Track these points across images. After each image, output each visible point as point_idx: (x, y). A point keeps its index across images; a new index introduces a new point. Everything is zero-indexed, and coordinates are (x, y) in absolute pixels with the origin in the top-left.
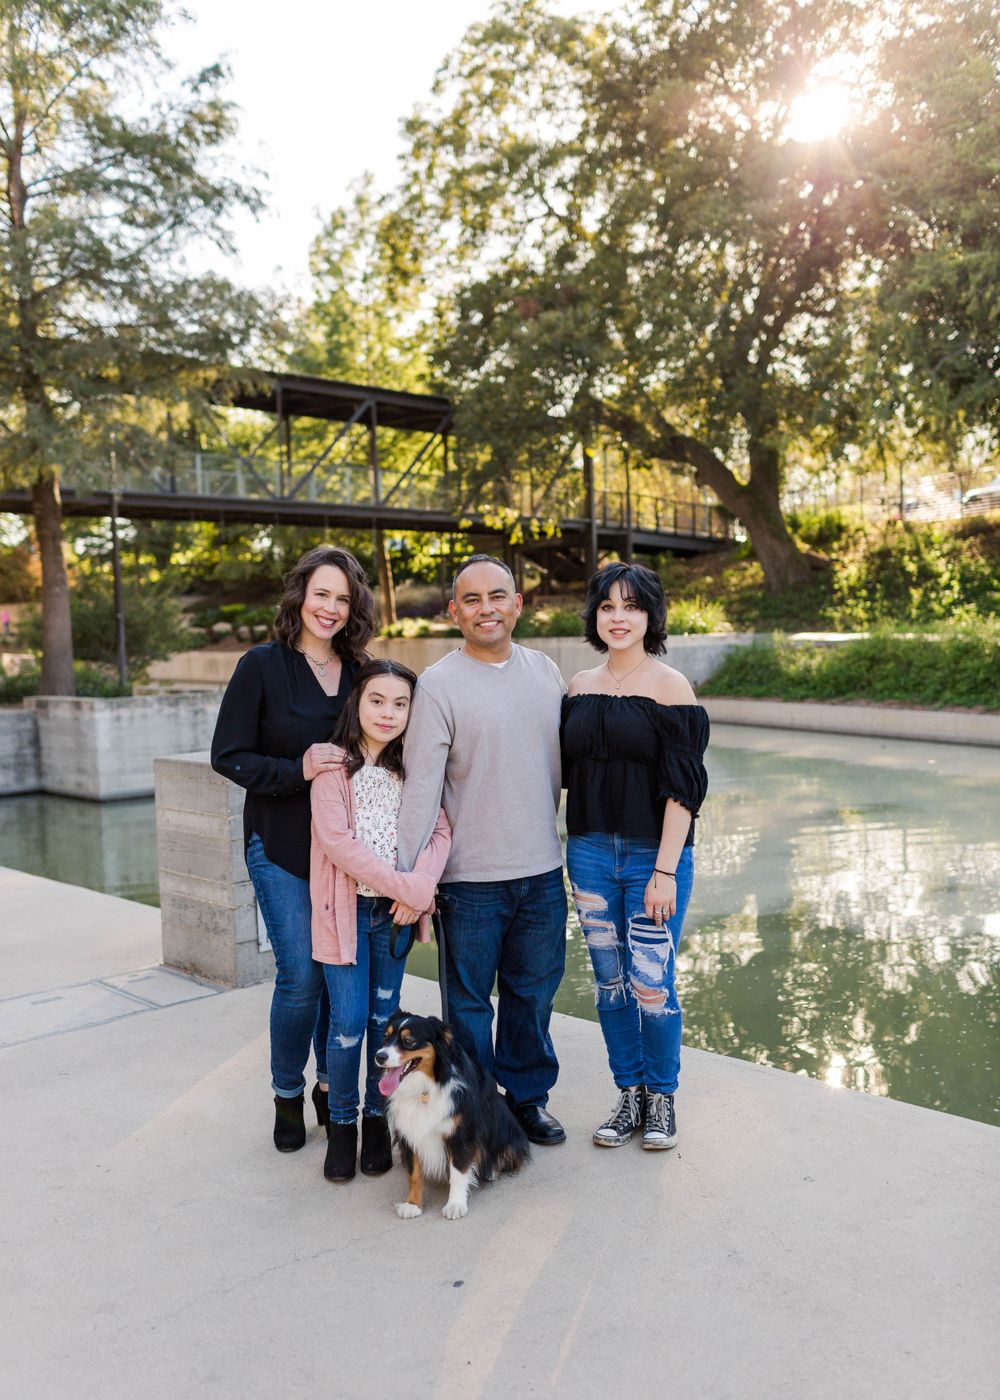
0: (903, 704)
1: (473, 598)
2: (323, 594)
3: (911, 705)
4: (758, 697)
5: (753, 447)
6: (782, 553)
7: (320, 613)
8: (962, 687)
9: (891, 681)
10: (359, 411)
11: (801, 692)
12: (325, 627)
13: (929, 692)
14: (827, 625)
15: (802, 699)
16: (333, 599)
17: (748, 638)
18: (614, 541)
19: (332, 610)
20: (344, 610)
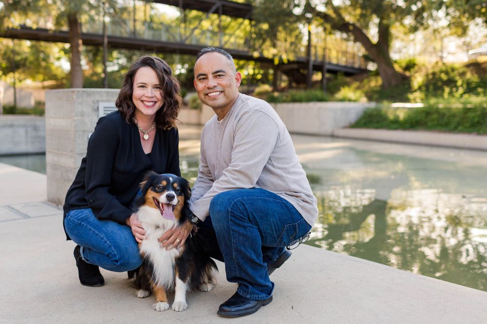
0: (440, 131)
1: (204, 77)
2: (143, 86)
3: (445, 132)
4: (377, 128)
5: (380, 25)
6: (389, 71)
7: (144, 99)
8: (467, 125)
9: (435, 123)
10: (214, 8)
11: (395, 126)
12: (148, 107)
13: (452, 126)
14: (407, 100)
15: (396, 129)
16: (150, 88)
17: (373, 105)
18: (319, 68)
19: (150, 95)
20: (158, 94)
